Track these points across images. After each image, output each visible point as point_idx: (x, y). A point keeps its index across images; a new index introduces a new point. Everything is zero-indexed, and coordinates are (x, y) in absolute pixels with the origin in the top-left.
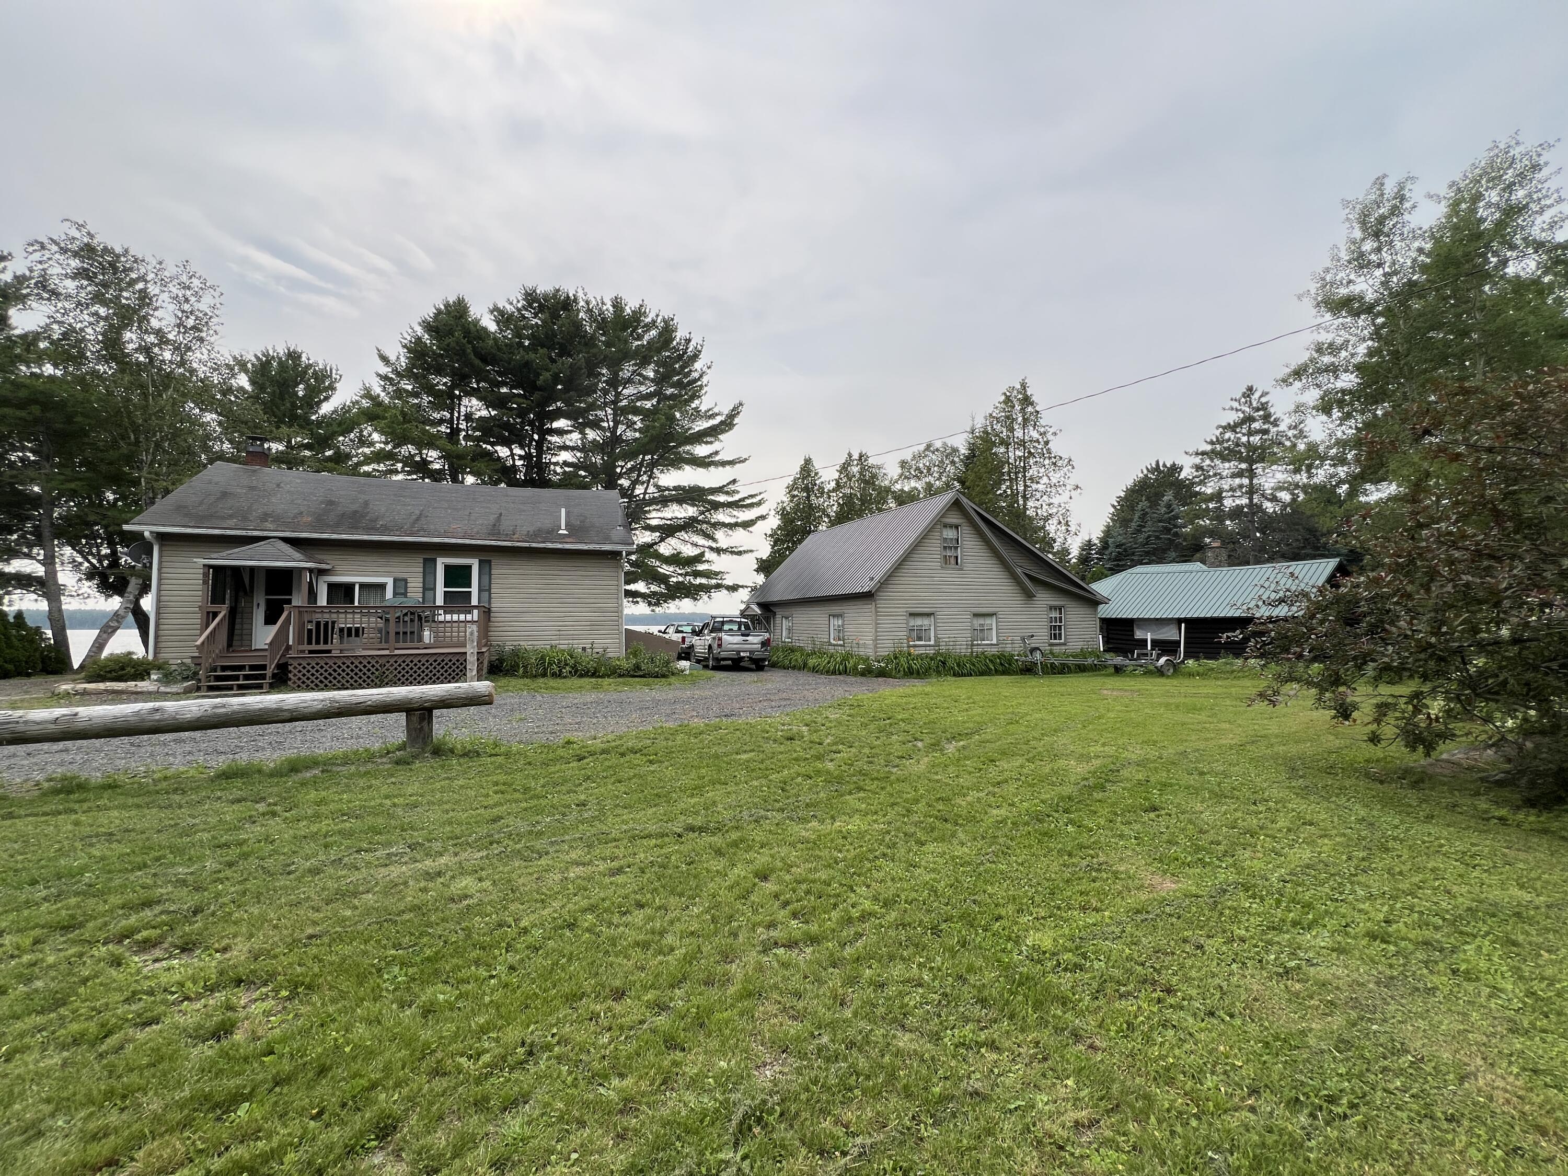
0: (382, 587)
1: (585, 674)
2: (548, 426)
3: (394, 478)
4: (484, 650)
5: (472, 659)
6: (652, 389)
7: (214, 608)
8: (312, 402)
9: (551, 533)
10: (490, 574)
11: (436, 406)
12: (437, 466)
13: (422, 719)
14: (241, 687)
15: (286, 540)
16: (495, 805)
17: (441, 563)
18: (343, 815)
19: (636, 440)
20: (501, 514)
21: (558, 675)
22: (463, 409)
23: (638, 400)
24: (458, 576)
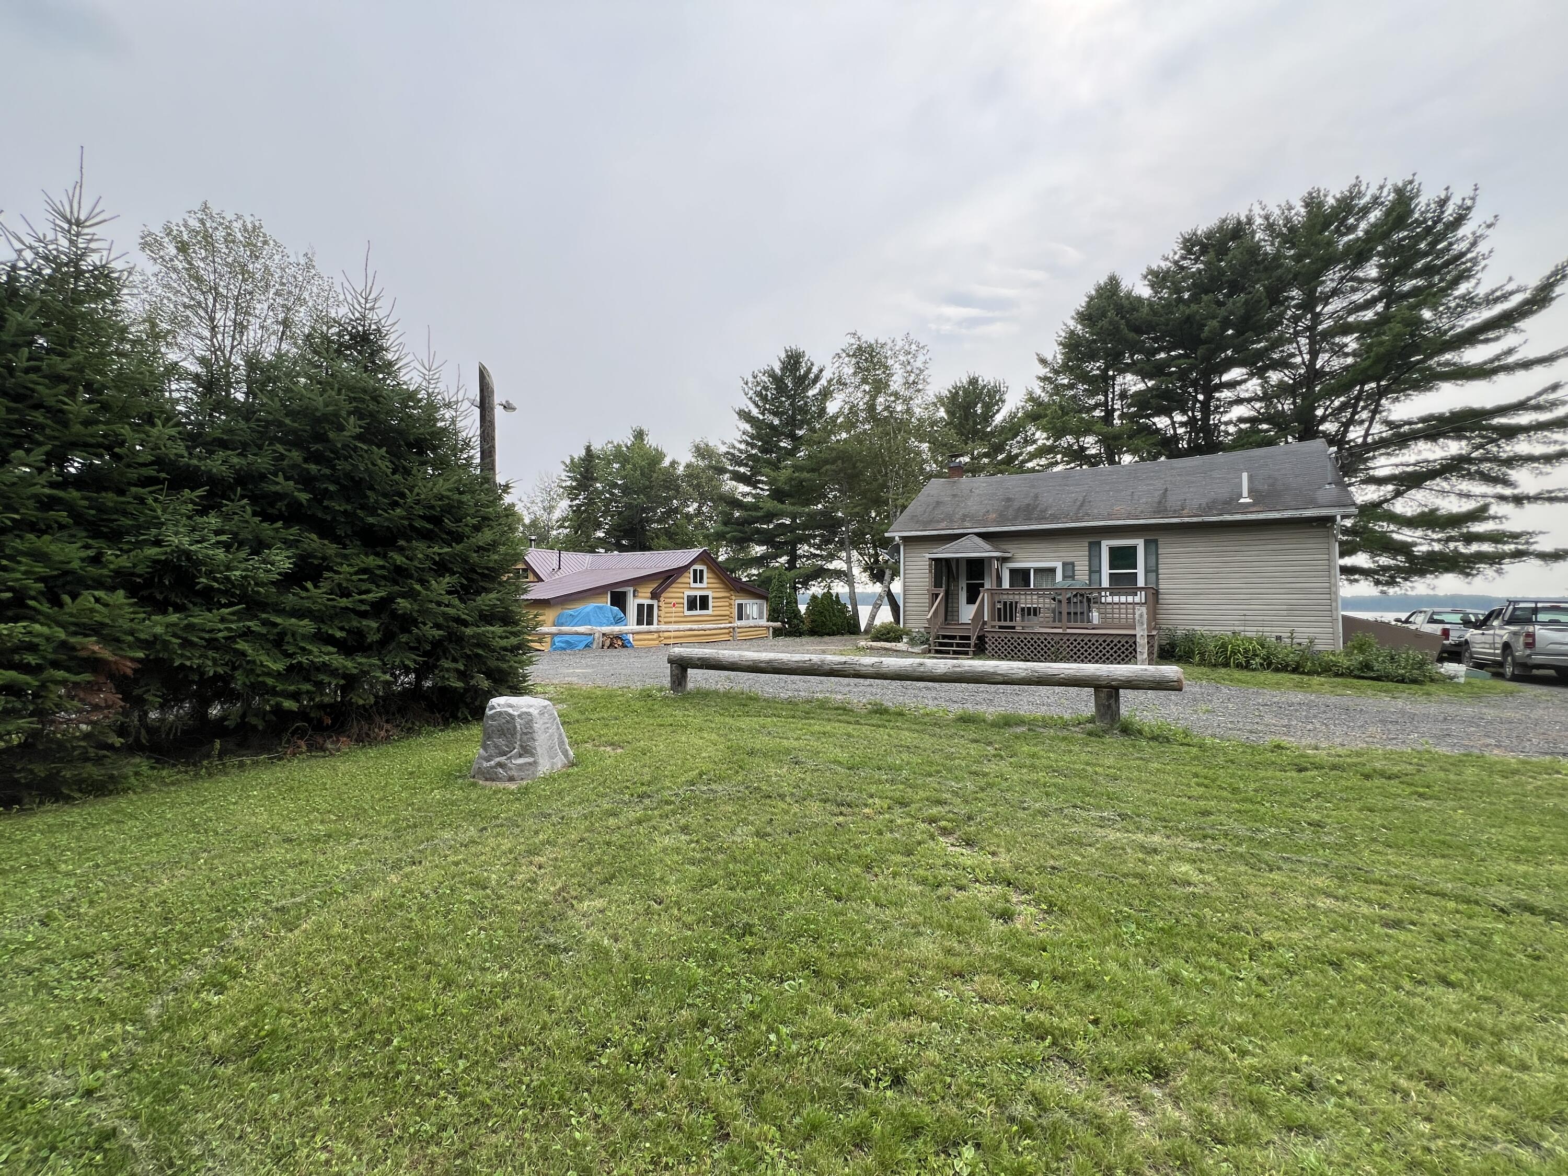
0: (1053, 570)
1: (1283, 668)
2: (1217, 381)
3: (1056, 469)
4: (1154, 633)
5: (1142, 641)
6: (1375, 292)
7: (936, 591)
8: (987, 417)
9: (1231, 503)
10: (1157, 554)
11: (1091, 393)
12: (1093, 451)
13: (1109, 697)
14: (955, 652)
15: (979, 535)
16: (1201, 797)
17: (1106, 545)
18: (1054, 771)
19: (1346, 368)
20: (1166, 490)
21: (1247, 667)
22: (1117, 388)
23: (1350, 313)
24: (1122, 557)
